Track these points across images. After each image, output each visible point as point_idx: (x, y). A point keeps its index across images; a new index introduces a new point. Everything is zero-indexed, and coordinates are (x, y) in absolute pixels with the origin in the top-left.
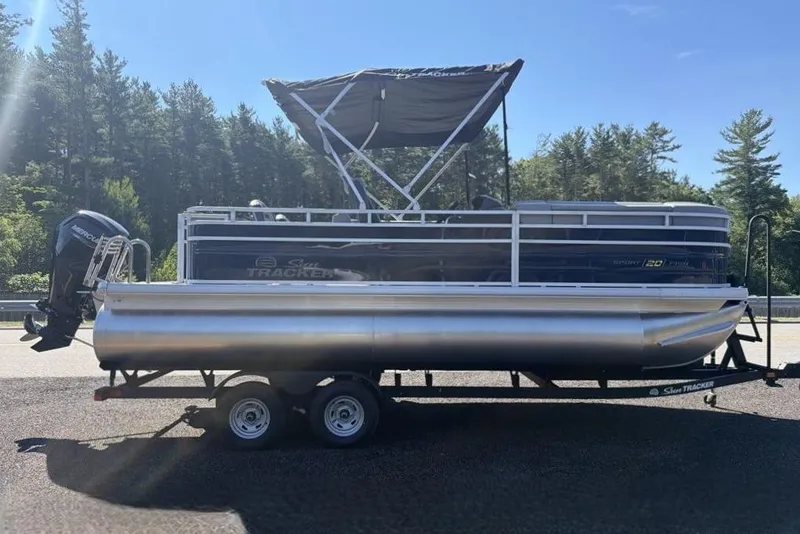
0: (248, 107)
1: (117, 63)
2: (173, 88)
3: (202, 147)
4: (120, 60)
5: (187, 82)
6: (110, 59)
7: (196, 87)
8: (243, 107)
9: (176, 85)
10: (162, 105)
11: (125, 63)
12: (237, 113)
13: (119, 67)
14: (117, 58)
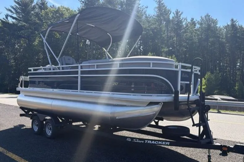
0: (235, 20)
1: (180, 13)
2: (202, 18)
3: (211, 39)
4: (181, 12)
5: (206, 15)
6: (177, 13)
7: (209, 16)
8: (232, 20)
9: (203, 17)
10: (198, 26)
11: (182, 13)
12: (230, 23)
13: (180, 15)
14: (180, 12)
